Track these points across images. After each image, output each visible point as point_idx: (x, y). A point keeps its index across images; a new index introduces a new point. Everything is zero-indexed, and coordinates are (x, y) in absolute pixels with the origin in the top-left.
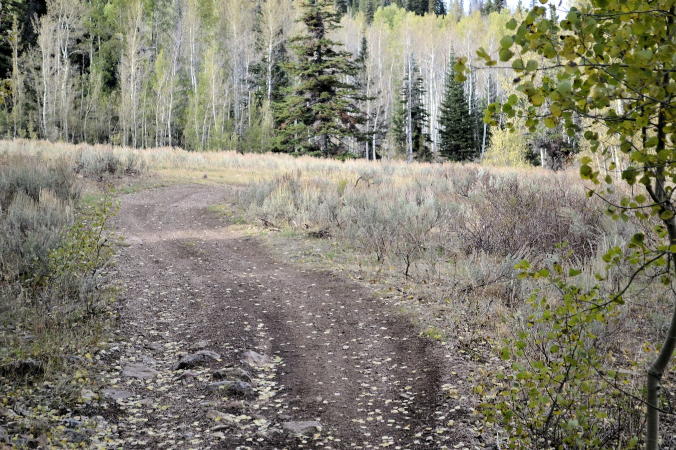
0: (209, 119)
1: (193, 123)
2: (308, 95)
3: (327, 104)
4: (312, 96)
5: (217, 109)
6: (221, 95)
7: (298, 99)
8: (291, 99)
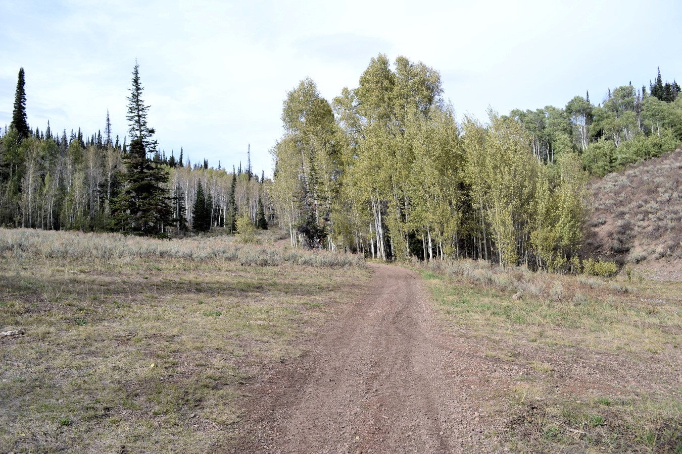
0: (74, 209)
1: (65, 211)
2: (134, 194)
3: (147, 201)
4: (137, 195)
5: (79, 204)
6: (82, 196)
7: (127, 197)
8: (123, 197)
